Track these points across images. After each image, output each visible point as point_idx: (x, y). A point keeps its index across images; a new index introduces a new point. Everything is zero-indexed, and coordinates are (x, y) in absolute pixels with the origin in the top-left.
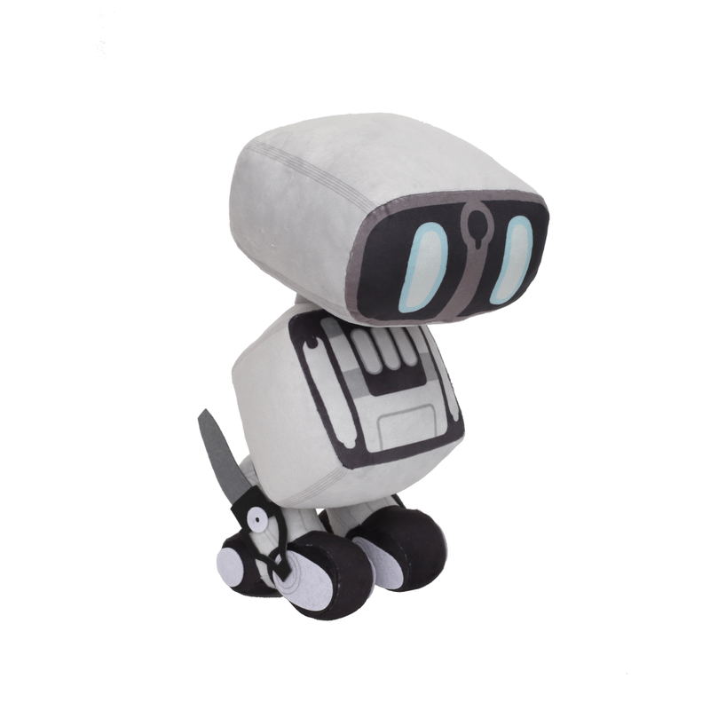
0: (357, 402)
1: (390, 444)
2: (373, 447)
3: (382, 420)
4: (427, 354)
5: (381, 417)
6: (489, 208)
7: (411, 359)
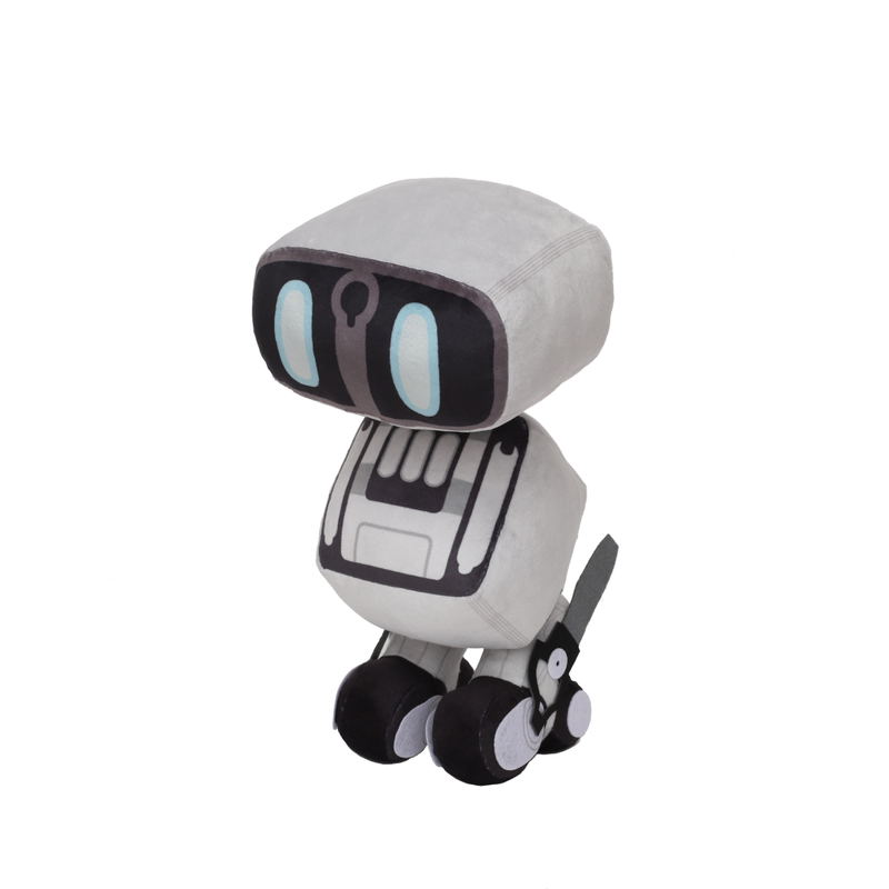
0: (351, 497)
2: (347, 552)
3: (364, 527)
4: (467, 483)
5: (363, 524)
6: (379, 283)
7: (434, 479)
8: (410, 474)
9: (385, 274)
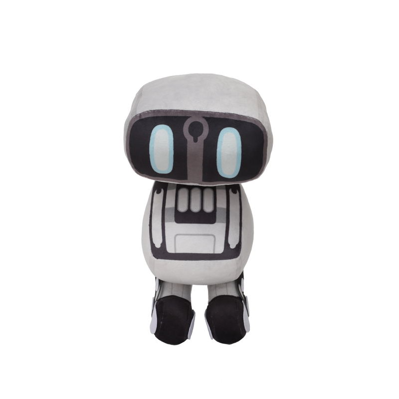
0: (166, 224)
1: (180, 250)
2: (170, 249)
3: (178, 236)
4: (224, 209)
5: (177, 235)
6: (207, 121)
7: (208, 208)
8: (195, 208)
9: (208, 116)
